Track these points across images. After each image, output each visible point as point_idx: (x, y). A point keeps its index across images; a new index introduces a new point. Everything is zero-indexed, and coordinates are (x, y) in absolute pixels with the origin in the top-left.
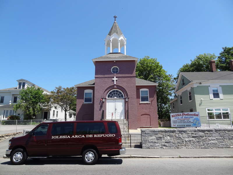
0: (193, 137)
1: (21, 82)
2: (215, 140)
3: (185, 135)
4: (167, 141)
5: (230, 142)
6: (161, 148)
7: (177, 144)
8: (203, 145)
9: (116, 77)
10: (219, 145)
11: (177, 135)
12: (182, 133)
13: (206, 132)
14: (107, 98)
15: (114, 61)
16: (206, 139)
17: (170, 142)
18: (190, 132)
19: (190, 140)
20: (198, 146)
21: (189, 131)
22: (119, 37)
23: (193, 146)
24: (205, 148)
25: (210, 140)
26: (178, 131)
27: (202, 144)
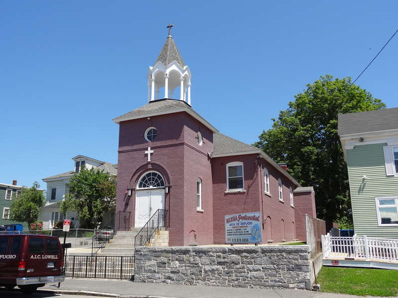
0: (219, 263)
1: (78, 160)
2: (260, 270)
3: (205, 259)
4: (174, 270)
5: (289, 276)
6: (163, 282)
7: (189, 277)
8: (237, 280)
9: (152, 149)
10: (267, 282)
11: (192, 259)
12: (201, 254)
13: (244, 254)
14: (138, 188)
15: (148, 117)
16: (243, 268)
17: (179, 272)
18: (215, 254)
19: (213, 270)
20: (227, 281)
21: (213, 252)
22: (166, 68)
23: (217, 281)
24: (240, 286)
25: (251, 271)
26: (193, 251)
27: (234, 278)
